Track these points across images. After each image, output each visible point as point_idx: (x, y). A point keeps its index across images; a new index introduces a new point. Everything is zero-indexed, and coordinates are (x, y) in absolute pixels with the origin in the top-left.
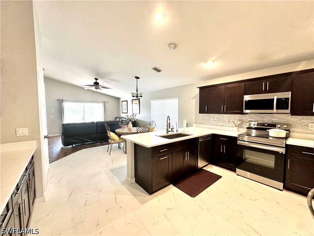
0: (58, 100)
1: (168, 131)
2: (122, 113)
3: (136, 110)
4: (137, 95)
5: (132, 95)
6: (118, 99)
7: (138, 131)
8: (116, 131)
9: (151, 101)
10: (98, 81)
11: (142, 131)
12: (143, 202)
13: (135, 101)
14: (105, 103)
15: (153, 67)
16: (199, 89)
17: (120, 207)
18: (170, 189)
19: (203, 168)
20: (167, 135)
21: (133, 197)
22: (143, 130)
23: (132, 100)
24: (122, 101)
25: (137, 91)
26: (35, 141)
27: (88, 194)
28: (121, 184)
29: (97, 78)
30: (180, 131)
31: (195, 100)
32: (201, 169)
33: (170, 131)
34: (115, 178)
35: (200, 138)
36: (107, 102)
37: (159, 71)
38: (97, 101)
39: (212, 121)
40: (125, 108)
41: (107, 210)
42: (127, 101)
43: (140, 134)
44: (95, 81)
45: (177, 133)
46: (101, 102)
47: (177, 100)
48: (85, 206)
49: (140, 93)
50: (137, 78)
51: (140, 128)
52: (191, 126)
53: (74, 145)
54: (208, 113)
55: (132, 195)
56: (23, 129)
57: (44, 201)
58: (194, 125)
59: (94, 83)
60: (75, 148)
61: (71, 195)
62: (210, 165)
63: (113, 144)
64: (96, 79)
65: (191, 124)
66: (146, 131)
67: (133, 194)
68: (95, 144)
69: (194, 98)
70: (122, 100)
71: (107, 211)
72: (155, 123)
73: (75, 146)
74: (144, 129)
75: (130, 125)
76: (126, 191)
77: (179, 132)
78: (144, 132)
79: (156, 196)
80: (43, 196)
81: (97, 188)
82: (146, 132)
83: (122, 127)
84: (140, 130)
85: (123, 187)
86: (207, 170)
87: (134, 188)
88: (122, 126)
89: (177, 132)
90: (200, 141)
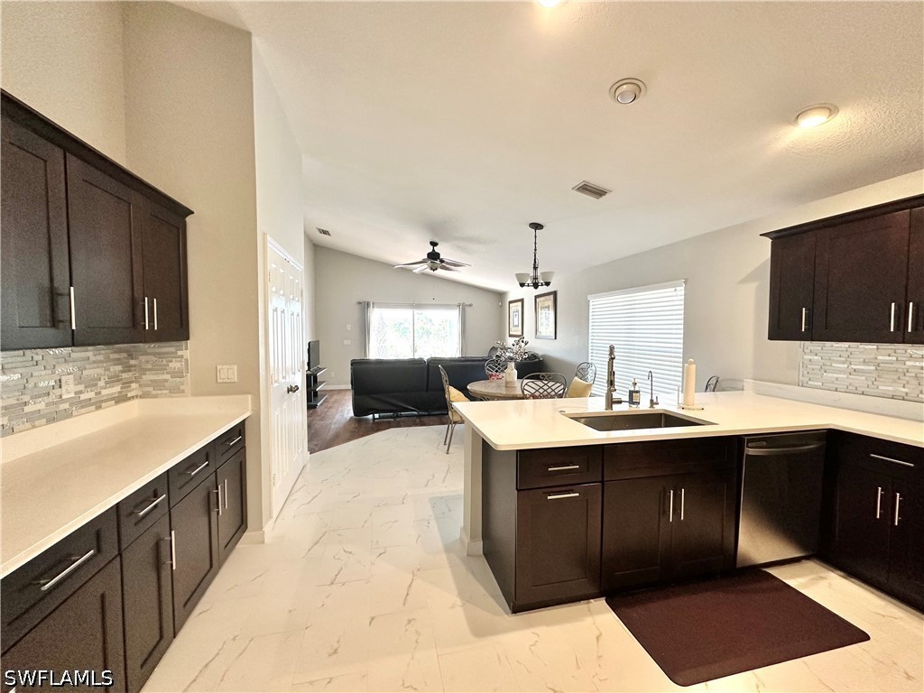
0: (360, 303)
1: (611, 402)
2: (510, 336)
3: (547, 328)
4: (536, 278)
5: (518, 280)
6: (500, 295)
7: (526, 392)
8: (468, 387)
9: (589, 297)
10: (437, 249)
11: (537, 394)
12: (480, 631)
13: (542, 299)
14: (463, 308)
15: (578, 182)
16: (769, 241)
17: (409, 621)
18: (590, 613)
19: (773, 571)
20: (609, 413)
21: (459, 602)
22: (541, 391)
23: (536, 297)
24: (510, 302)
25: (535, 268)
26: (250, 396)
27: (350, 553)
28: (441, 546)
29: (436, 240)
30: (668, 404)
31: (753, 286)
32: (757, 573)
33: (620, 402)
34: (433, 523)
35: (749, 441)
36: (471, 305)
37: (599, 193)
38: (434, 302)
39: (841, 371)
40: (516, 320)
41: (373, 615)
42: (522, 300)
43: (531, 401)
44: (430, 249)
45: (652, 411)
46: (454, 305)
47: (681, 290)
48: (332, 583)
49: (542, 273)
50: (537, 226)
51: (530, 384)
52: (734, 389)
53: (377, 416)
54: (811, 336)
55: (456, 593)
56: (228, 366)
57: (263, 542)
58: (749, 383)
59: (429, 254)
60: (377, 423)
61: (316, 544)
62: (811, 565)
63: (457, 425)
64: (434, 244)
65: (734, 380)
66: (553, 393)
67: (461, 594)
68: (425, 419)
69: (749, 278)
70: (511, 298)
71: (373, 619)
72: (593, 368)
73: (380, 418)
74: (546, 387)
75: (512, 372)
76: (447, 575)
77: (659, 408)
78: (545, 397)
79: (530, 625)
80: (261, 528)
81: (377, 542)
82: (552, 397)
83: (491, 375)
84: (533, 391)
85: (443, 558)
86: (792, 583)
87: (473, 573)
88: (494, 373)
89: (652, 406)
90: (751, 451)
